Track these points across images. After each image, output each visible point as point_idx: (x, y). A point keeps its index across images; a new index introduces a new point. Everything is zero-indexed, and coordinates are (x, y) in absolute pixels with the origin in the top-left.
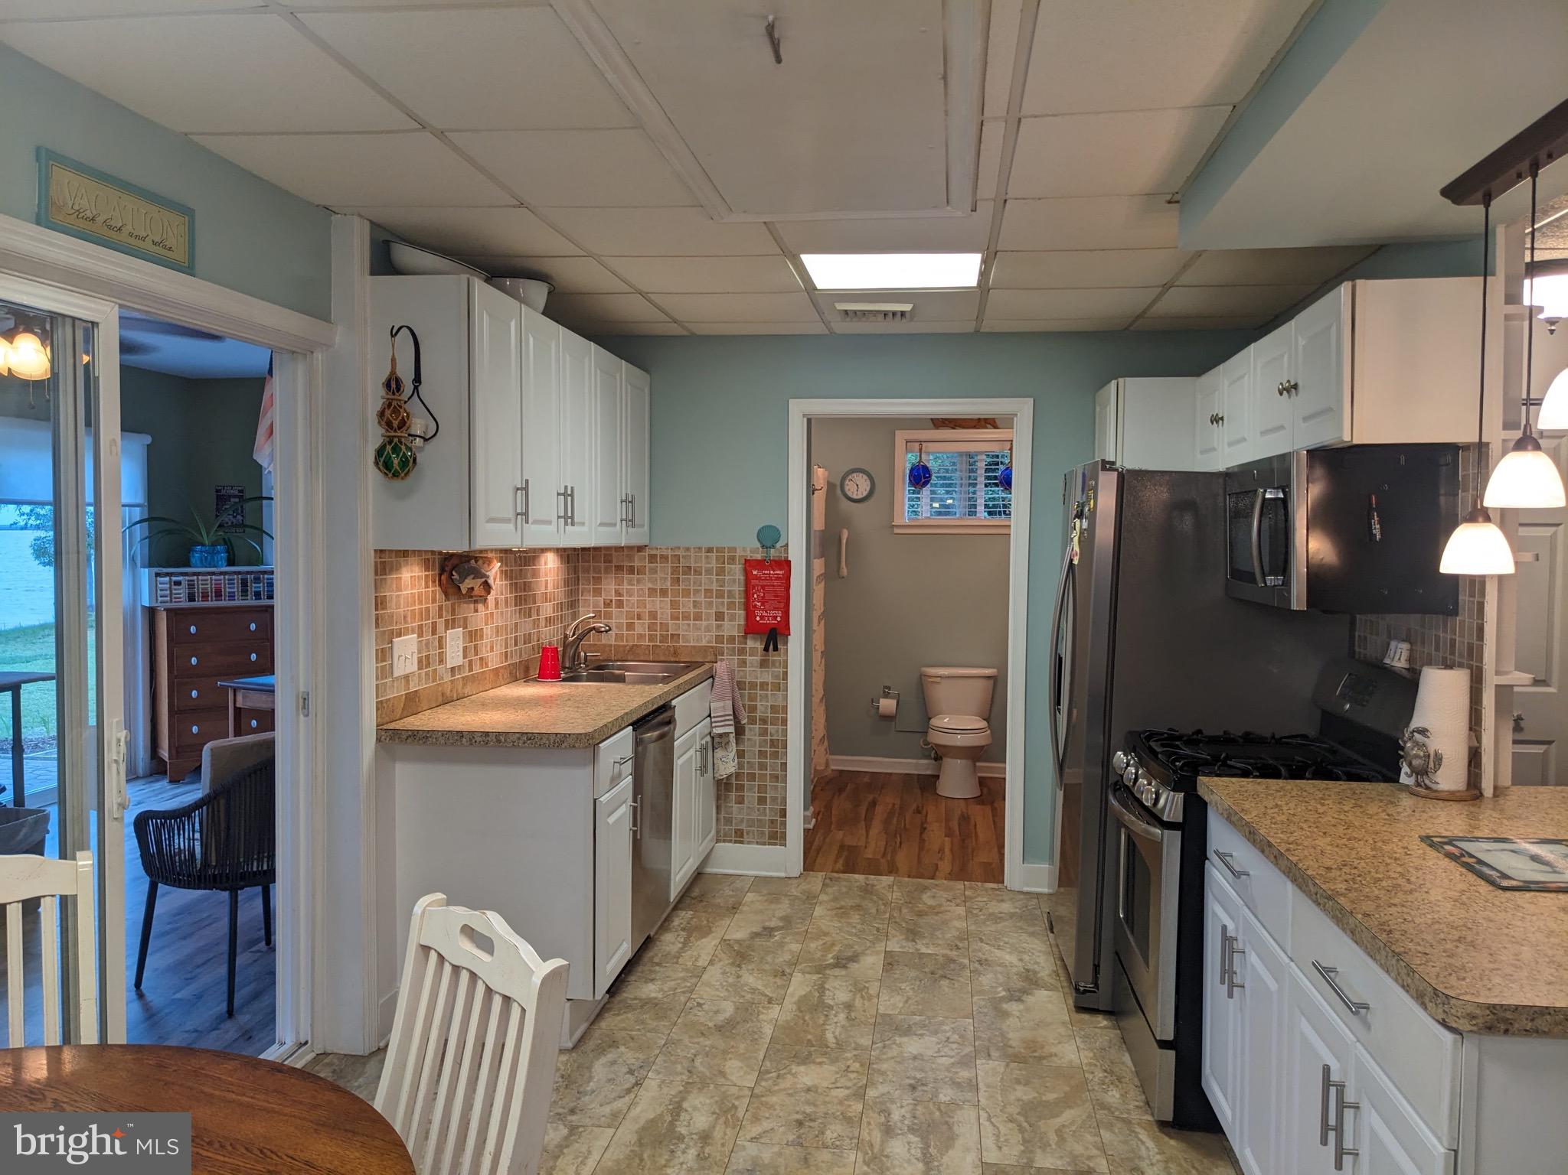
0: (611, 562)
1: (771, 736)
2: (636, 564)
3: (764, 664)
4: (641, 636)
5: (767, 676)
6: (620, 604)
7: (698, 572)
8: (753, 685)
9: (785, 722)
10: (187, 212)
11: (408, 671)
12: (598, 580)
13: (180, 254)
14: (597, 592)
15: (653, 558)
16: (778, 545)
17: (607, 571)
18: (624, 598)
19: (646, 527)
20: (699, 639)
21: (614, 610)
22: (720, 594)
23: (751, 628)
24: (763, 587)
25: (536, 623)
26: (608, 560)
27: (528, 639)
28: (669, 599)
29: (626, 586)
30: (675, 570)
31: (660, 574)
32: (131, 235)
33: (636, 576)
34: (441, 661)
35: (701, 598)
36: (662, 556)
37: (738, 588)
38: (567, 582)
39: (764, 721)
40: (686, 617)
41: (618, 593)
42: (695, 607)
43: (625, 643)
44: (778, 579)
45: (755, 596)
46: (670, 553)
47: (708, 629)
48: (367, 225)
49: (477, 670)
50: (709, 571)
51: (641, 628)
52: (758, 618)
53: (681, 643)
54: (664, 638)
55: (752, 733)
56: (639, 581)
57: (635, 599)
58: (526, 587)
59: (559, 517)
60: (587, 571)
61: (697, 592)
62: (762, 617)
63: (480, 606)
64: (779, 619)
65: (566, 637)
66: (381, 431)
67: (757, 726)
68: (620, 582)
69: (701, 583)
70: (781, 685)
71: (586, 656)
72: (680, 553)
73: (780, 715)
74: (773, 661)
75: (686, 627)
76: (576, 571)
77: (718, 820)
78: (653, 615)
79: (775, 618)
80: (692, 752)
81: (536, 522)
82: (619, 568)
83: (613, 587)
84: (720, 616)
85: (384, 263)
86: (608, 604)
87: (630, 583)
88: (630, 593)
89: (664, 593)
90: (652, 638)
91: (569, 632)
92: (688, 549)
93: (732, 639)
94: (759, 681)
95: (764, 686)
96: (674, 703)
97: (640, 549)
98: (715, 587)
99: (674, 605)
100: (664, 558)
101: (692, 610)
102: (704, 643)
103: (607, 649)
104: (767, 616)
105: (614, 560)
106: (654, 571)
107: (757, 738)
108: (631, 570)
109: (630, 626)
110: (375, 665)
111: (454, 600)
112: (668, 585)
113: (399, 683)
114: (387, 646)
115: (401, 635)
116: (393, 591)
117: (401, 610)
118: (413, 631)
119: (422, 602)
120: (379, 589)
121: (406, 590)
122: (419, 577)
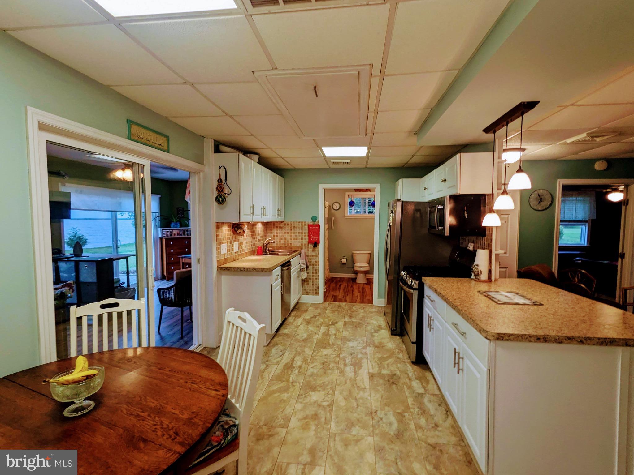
1: (315, 268)
2: (281, 226)
3: (313, 251)
4: (282, 244)
5: (314, 254)
6: (277, 236)
7: (297, 228)
8: (311, 256)
9: (319, 265)
10: (168, 137)
11: (224, 253)
12: (272, 230)
13: (165, 148)
14: (271, 233)
15: (285, 224)
16: (317, 221)
17: (274, 227)
19: (284, 217)
20: (297, 244)
21: (276, 237)
22: (302, 233)
23: (310, 242)
24: (313, 231)
25: (256, 241)
26: (274, 225)
27: (254, 245)
28: (289, 235)
30: (291, 227)
31: (287, 228)
32: (153, 142)
33: (281, 229)
34: (233, 250)
35: (297, 234)
36: (287, 224)
37: (307, 232)
38: (264, 231)
39: (313, 265)
40: (294, 239)
41: (277, 233)
43: (278, 246)
44: (317, 229)
45: (311, 234)
46: (289, 223)
47: (299, 242)
48: (213, 140)
49: (242, 252)
50: (299, 228)
51: (282, 242)
53: (293, 246)
54: (288, 244)
55: (310, 268)
56: (282, 230)
57: (281, 235)
58: (254, 232)
59: (262, 214)
60: (269, 228)
61: (296, 233)
62: (313, 239)
63: (242, 237)
65: (264, 244)
66: (217, 192)
68: (277, 230)
69: (297, 230)
70: (317, 256)
71: (269, 249)
72: (292, 223)
73: (317, 263)
74: (316, 250)
75: (294, 242)
76: (266, 228)
77: (302, 289)
78: (285, 239)
79: (316, 239)
80: (295, 273)
81: (256, 215)
82: (277, 227)
83: (275, 232)
84: (302, 239)
85: (217, 150)
86: (274, 236)
87: (280, 230)
88: (280, 233)
89: (288, 233)
90: (285, 244)
91: (265, 243)
92: (294, 222)
93: (305, 245)
95: (313, 256)
96: (291, 260)
97: (282, 222)
98: (301, 231)
99: (291, 236)
100: (288, 224)
101: (295, 237)
102: (298, 245)
103: (274, 247)
104: (314, 239)
105: (276, 225)
106: (286, 228)
107: (312, 269)
108: (280, 227)
109: (280, 241)
110: (216, 251)
111: (236, 235)
112: (289, 231)
113: (222, 256)
114: (220, 246)
115: (223, 244)
116: (220, 233)
117: (223, 238)
118: (226, 243)
119: (228, 235)
120: (217, 232)
121: (224, 233)
122: (227, 229)
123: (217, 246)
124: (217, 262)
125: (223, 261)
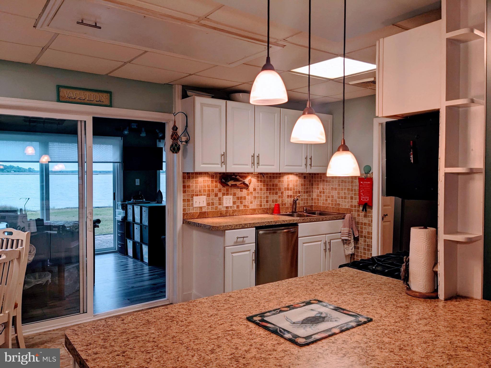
0: (321, 178)
1: (367, 243)
3: (365, 216)
4: (329, 203)
5: (366, 221)
6: (324, 193)
8: (362, 224)
9: (371, 239)
10: (110, 93)
11: (200, 206)
12: (318, 184)
13: (107, 102)
14: (318, 188)
16: (370, 172)
17: (320, 181)
18: (325, 191)
20: (345, 206)
21: (322, 194)
22: (352, 191)
23: (360, 203)
24: (363, 188)
27: (274, 201)
28: (337, 191)
29: (325, 187)
30: (339, 182)
31: (335, 183)
32: (88, 100)
33: (328, 183)
34: (220, 204)
35: (346, 192)
37: (357, 188)
39: (365, 237)
40: (342, 198)
41: (323, 189)
42: (344, 194)
43: (325, 206)
44: (368, 185)
45: (361, 191)
47: (348, 202)
48: (181, 86)
50: (349, 182)
51: (329, 201)
52: (362, 199)
53: (340, 207)
54: (336, 204)
55: (361, 240)
56: (329, 185)
57: (328, 191)
58: (274, 185)
60: (315, 181)
61: (345, 189)
62: (363, 199)
63: (244, 190)
64: (368, 199)
67: (363, 239)
68: (324, 185)
69: (346, 186)
70: (370, 225)
73: (369, 235)
74: (368, 215)
75: (342, 201)
78: (333, 197)
80: (319, 243)
82: (324, 181)
83: (322, 187)
84: (352, 198)
86: (320, 193)
87: (326, 185)
88: (326, 189)
89: (336, 189)
90: (332, 204)
93: (355, 206)
94: (364, 222)
95: (365, 224)
96: (299, 224)
98: (350, 188)
99: (339, 193)
101: (343, 195)
102: (347, 207)
103: (320, 207)
104: (366, 199)
105: (322, 178)
106: (333, 182)
107: (363, 243)
109: (326, 200)
110: (182, 203)
111: (227, 187)
112: (337, 186)
113: (196, 209)
114: (190, 198)
115: (198, 196)
116: (194, 184)
117: (198, 189)
118: (204, 195)
119: (209, 187)
120: (186, 183)
121: (200, 184)
122: (208, 180)
123: (183, 198)
124: (184, 215)
125: (198, 215)
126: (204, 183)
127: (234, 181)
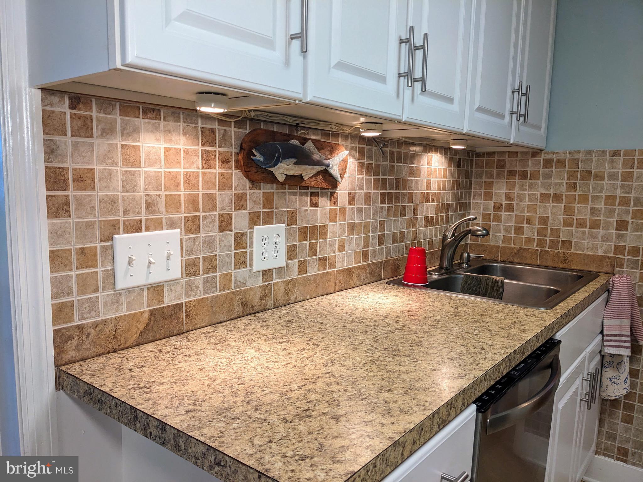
0: (503, 167)
2: (530, 169)
4: (529, 241)
6: (510, 208)
7: (599, 177)
12: (489, 185)
14: (488, 196)
15: (548, 163)
17: (499, 175)
18: (515, 203)
19: (543, 131)
20: (595, 248)
21: (503, 213)
25: (412, 223)
26: (501, 165)
27: (398, 238)
28: (563, 205)
29: (517, 191)
30: (572, 175)
31: (554, 179)
33: (528, 181)
34: (241, 263)
35: (601, 205)
36: (558, 161)
38: (456, 185)
40: (581, 224)
41: (509, 197)
42: (592, 213)
43: (512, 246)
46: (568, 157)
47: (606, 238)
49: (313, 270)
50: (613, 177)
51: (530, 232)
53: (573, 251)
54: (553, 244)
56: (531, 187)
57: (526, 203)
58: (399, 184)
59: (400, 75)
60: (479, 176)
61: (596, 198)
65: (445, 237)
68: (511, 186)
69: (602, 188)
71: (469, 257)
72: (580, 157)
75: (579, 235)
76: (468, 175)
77: (599, 432)
78: (544, 220)
80: (578, 382)
82: (511, 173)
83: (504, 191)
86: (498, 207)
87: (522, 188)
88: (521, 198)
89: (557, 198)
90: (540, 243)
91: (449, 234)
92: (589, 153)
96: (559, 336)
97: (536, 152)
99: (568, 211)
100: (562, 163)
101: (589, 217)
102: (600, 252)
103: (494, 250)
105: (507, 165)
106: (548, 176)
108: (524, 175)
109: (519, 230)
111: (266, 188)
112: (563, 190)
113: (133, 296)
114: (99, 245)
115: (138, 229)
116: (114, 163)
117: (140, 194)
118: (172, 225)
119: (194, 186)
120: (64, 156)
121: (151, 166)
122: (186, 152)
124: (60, 337)
125: (141, 327)
126: (168, 163)
127: (295, 164)
